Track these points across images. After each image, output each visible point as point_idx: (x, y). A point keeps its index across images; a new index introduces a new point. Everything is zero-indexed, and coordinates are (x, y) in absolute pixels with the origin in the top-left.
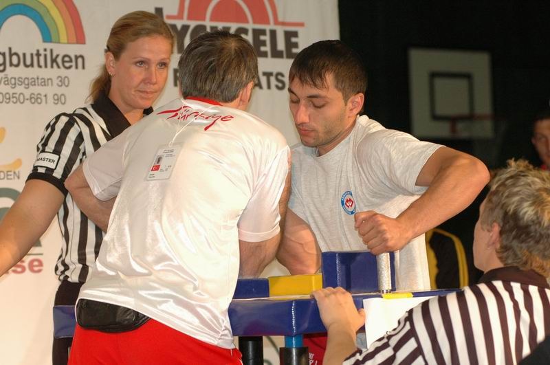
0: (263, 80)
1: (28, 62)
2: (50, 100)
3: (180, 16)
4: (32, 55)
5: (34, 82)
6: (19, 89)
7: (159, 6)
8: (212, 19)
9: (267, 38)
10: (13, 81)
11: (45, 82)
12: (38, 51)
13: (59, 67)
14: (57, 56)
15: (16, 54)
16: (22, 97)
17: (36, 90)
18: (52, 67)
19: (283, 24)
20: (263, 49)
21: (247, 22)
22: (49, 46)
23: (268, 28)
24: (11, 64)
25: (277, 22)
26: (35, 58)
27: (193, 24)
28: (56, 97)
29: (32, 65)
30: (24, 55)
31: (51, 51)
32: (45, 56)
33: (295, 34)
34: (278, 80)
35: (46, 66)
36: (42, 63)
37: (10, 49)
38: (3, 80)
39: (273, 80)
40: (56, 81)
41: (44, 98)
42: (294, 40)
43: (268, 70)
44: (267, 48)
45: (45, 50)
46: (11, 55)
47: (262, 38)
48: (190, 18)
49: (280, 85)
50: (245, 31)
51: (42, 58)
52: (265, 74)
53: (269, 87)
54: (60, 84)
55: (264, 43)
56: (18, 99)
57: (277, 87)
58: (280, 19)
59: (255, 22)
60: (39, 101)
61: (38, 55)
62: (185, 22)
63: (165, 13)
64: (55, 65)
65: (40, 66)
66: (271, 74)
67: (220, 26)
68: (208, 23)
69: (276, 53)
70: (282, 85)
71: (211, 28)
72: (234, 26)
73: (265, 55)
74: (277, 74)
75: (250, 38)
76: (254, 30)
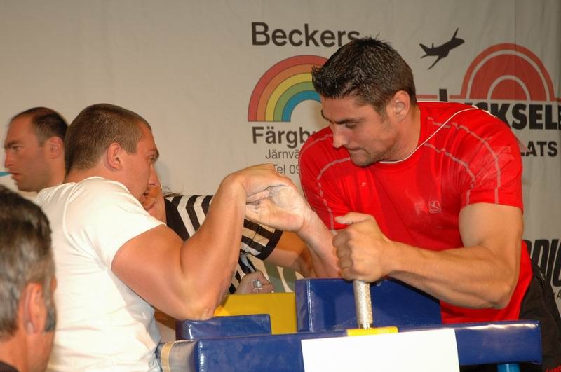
0: (538, 148)
3: (463, 95)
7: (443, 87)
8: (493, 97)
9: (543, 112)
15: (306, 132)
19: (558, 100)
20: (538, 122)
21: (525, 98)
23: (544, 103)
27: (475, 102)
34: (550, 147)
37: (301, 129)
38: (294, 155)
39: (546, 148)
43: (542, 140)
44: (543, 121)
46: (302, 134)
47: (538, 112)
48: (472, 97)
49: (553, 152)
50: (523, 107)
52: (538, 143)
53: (542, 154)
55: (540, 117)
57: (550, 154)
58: (556, 96)
59: (532, 99)
62: (467, 100)
63: (449, 94)
66: (545, 143)
67: (500, 103)
68: (489, 101)
69: (550, 125)
70: (554, 153)
71: (492, 105)
72: (513, 103)
73: (540, 126)
74: (551, 143)
75: (526, 113)
76: (531, 106)
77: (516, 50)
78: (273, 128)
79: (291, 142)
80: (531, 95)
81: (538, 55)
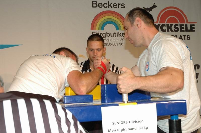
0: (183, 37)
1: (112, 35)
2: (118, 44)
3: (157, 22)
4: (113, 33)
5: (114, 40)
6: (109, 42)
9: (184, 27)
10: (108, 40)
11: (117, 40)
12: (115, 32)
13: (121, 36)
14: (121, 33)
15: (108, 33)
16: (110, 44)
17: (114, 42)
18: (119, 36)
19: (190, 23)
20: (183, 29)
21: (178, 23)
22: (118, 31)
23: (184, 24)
24: (107, 36)
25: (187, 22)
26: (114, 34)
27: (161, 24)
28: (120, 44)
29: (113, 36)
30: (111, 33)
31: (119, 32)
32: (117, 34)
33: (194, 25)
34: (187, 37)
35: (117, 36)
36: (116, 35)
37: (107, 32)
39: (186, 37)
40: (120, 40)
41: (117, 44)
42: (193, 27)
44: (185, 29)
45: (117, 32)
47: (183, 27)
48: (160, 22)
51: (116, 34)
52: (183, 36)
53: (185, 39)
54: (121, 40)
55: (183, 28)
56: (109, 45)
57: (187, 39)
59: (180, 23)
60: (115, 45)
61: (115, 33)
62: (159, 24)
64: (120, 36)
65: (115, 36)
66: (186, 36)
67: (170, 24)
68: (166, 24)
69: (187, 30)
70: (189, 39)
71: (167, 25)
72: (174, 24)
73: (184, 31)
74: (187, 36)
75: (179, 27)
76: (180, 25)
77: (174, 8)
78: (98, 32)
79: (104, 36)
80: (180, 21)
81: (182, 10)
